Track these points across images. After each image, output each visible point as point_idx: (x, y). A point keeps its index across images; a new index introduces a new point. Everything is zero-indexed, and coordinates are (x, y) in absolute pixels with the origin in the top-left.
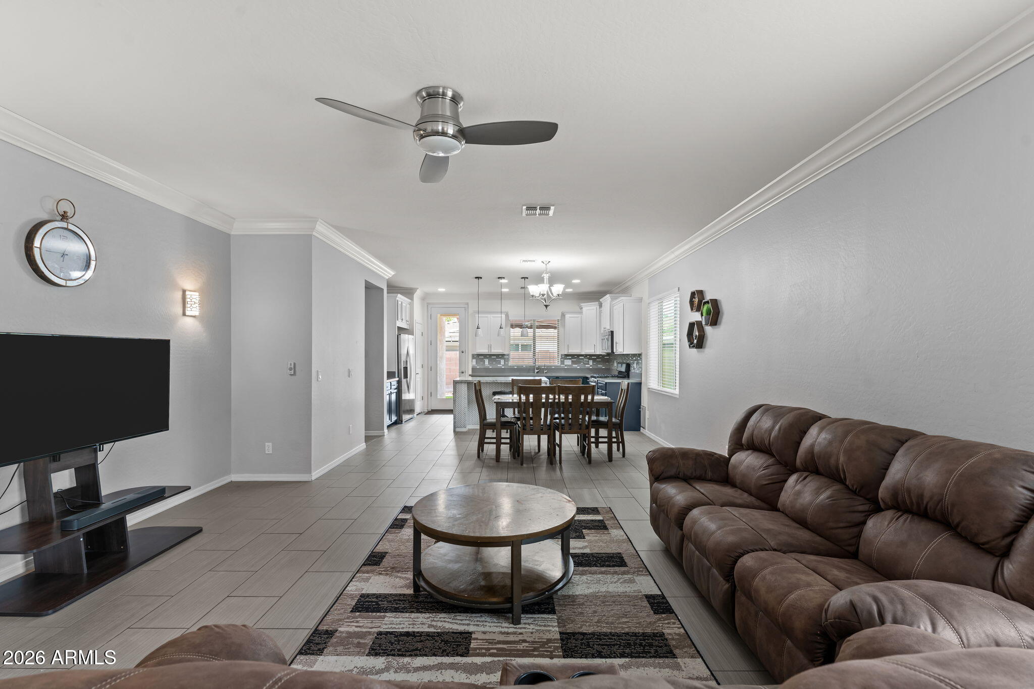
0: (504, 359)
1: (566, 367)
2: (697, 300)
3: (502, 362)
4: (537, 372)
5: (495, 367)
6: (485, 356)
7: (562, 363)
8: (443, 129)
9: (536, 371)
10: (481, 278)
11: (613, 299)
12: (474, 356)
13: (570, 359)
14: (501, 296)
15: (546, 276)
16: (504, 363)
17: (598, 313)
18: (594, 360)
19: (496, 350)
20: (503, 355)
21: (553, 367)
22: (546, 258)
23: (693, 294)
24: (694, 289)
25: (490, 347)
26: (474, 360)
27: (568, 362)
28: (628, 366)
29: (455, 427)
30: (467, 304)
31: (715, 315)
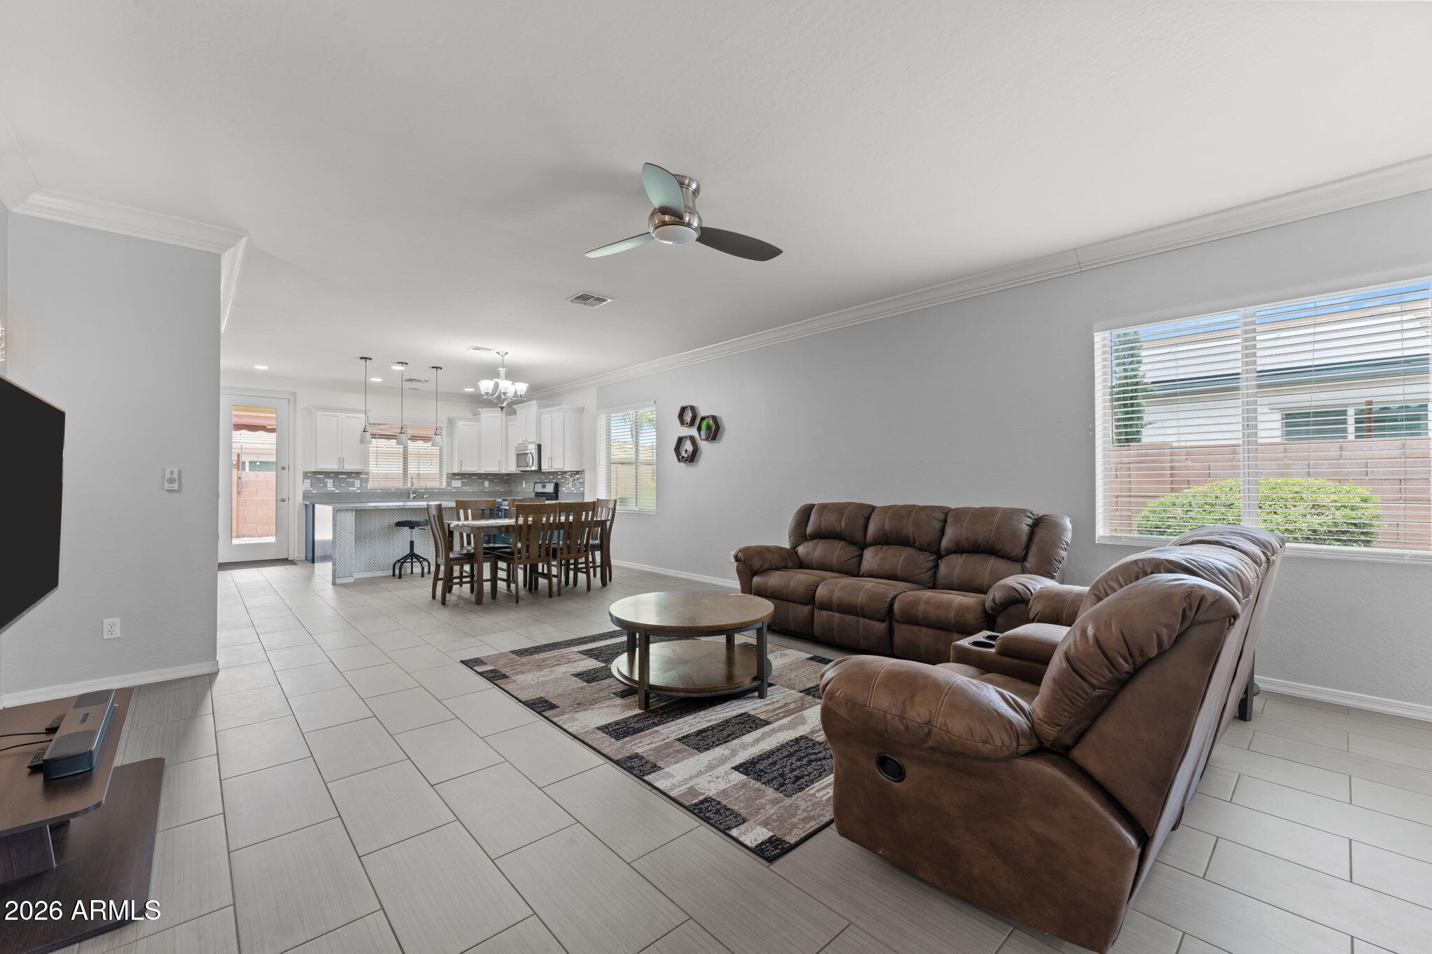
0: (361, 479)
1: (453, 490)
2: (688, 415)
3: (357, 483)
4: (414, 498)
5: (344, 490)
6: (327, 474)
7: (449, 484)
8: (689, 220)
9: (412, 496)
10: (370, 359)
11: (540, 406)
12: (306, 475)
13: (459, 479)
14: (366, 388)
15: (502, 371)
16: (361, 485)
17: (504, 422)
18: (491, 481)
19: (349, 467)
20: (358, 474)
21: (436, 491)
22: (503, 349)
23: (683, 409)
24: (684, 404)
25: (341, 460)
26: (308, 482)
27: (457, 483)
28: (557, 486)
29: (334, 577)
30: (294, 394)
31: (714, 430)
